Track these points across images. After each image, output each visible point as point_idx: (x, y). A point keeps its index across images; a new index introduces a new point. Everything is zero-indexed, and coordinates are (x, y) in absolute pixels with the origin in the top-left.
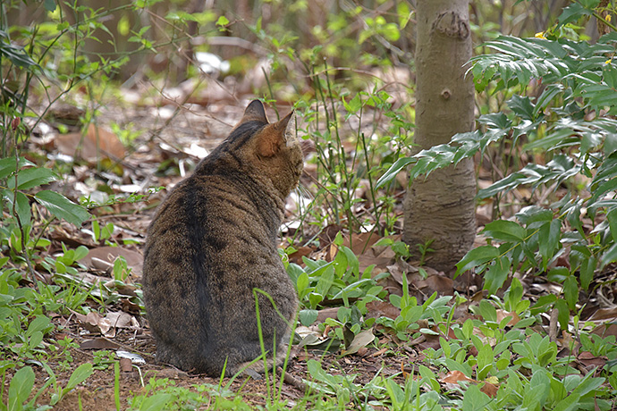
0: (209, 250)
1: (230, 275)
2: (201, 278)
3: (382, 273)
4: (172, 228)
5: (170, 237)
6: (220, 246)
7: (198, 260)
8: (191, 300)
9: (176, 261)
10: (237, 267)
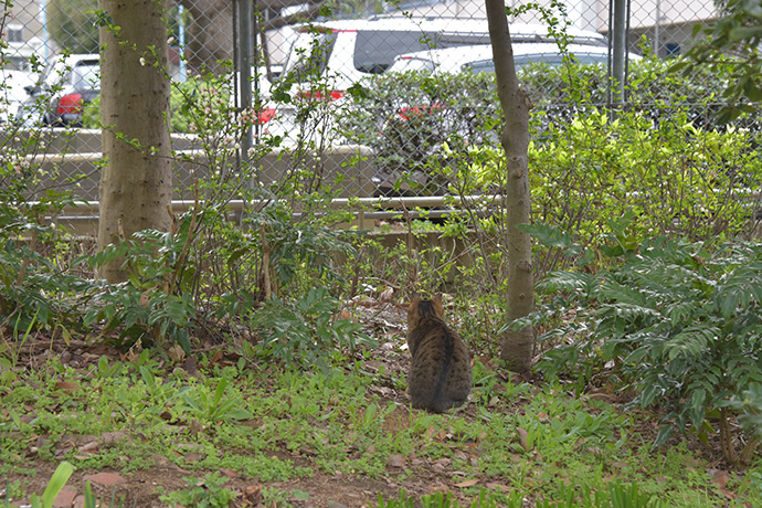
0: (452, 361)
1: (456, 373)
2: (445, 370)
3: (495, 374)
4: (438, 347)
5: (436, 349)
6: (457, 360)
7: (447, 363)
8: (437, 378)
9: (436, 360)
10: (459, 370)
